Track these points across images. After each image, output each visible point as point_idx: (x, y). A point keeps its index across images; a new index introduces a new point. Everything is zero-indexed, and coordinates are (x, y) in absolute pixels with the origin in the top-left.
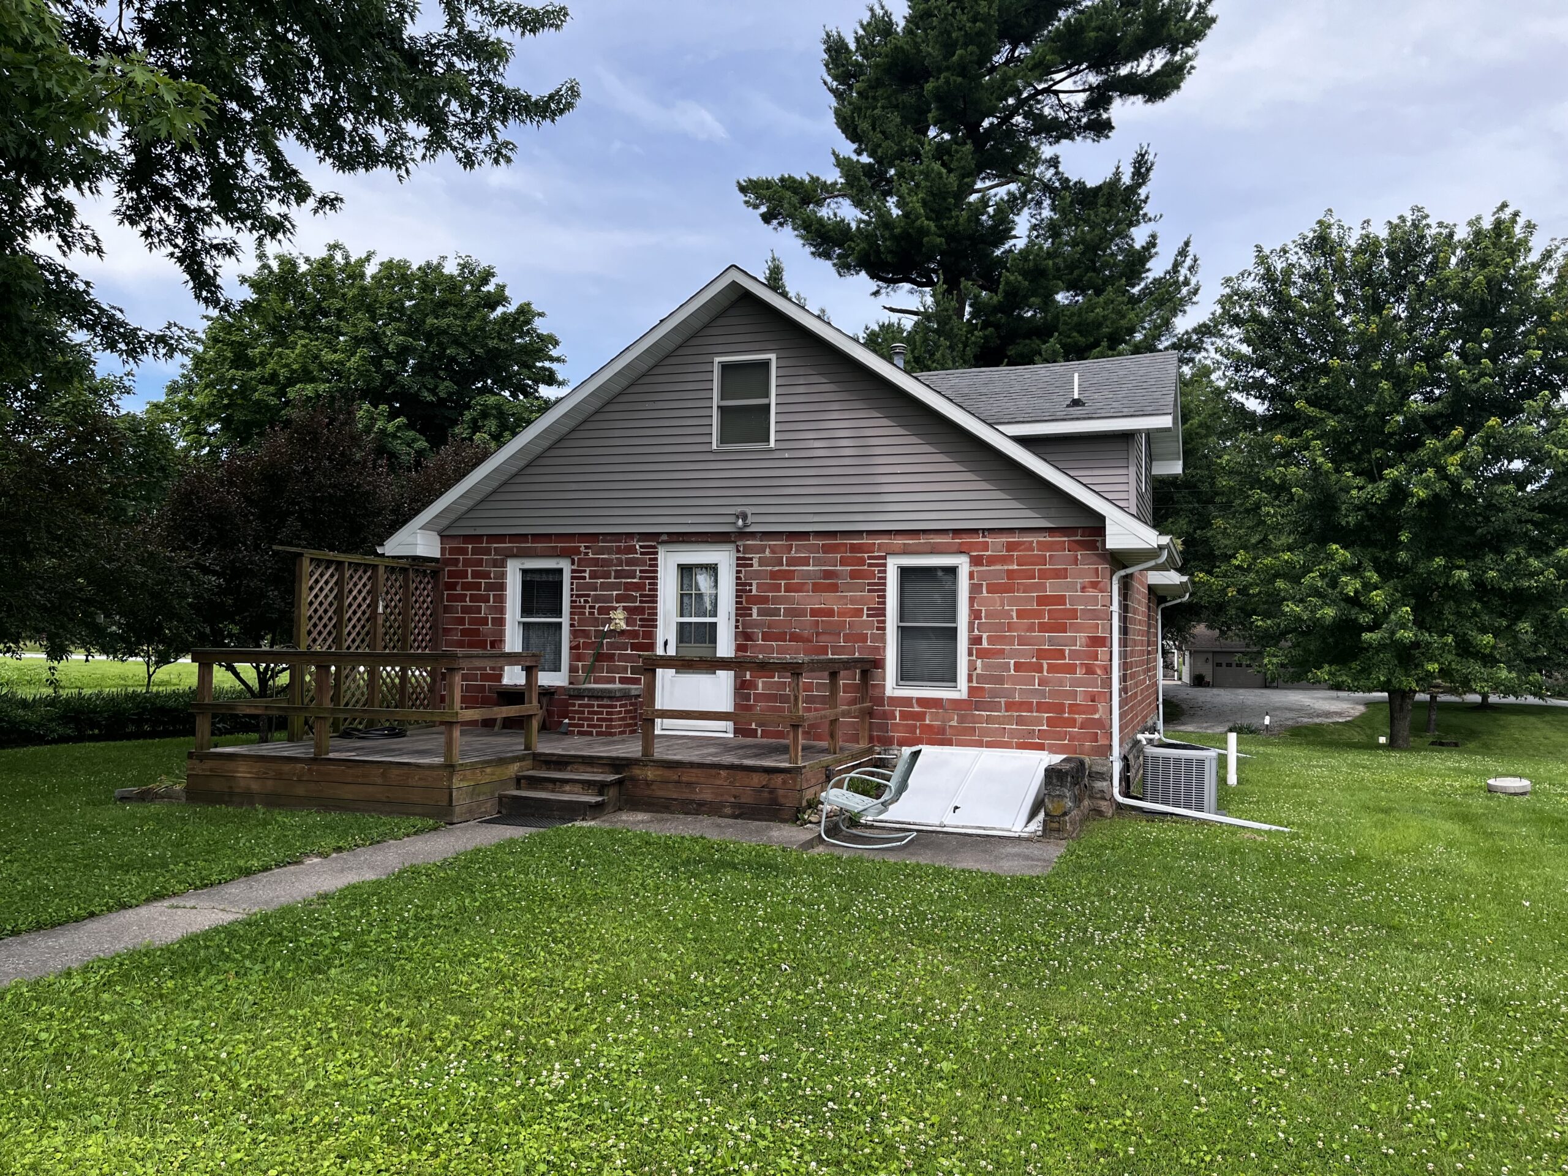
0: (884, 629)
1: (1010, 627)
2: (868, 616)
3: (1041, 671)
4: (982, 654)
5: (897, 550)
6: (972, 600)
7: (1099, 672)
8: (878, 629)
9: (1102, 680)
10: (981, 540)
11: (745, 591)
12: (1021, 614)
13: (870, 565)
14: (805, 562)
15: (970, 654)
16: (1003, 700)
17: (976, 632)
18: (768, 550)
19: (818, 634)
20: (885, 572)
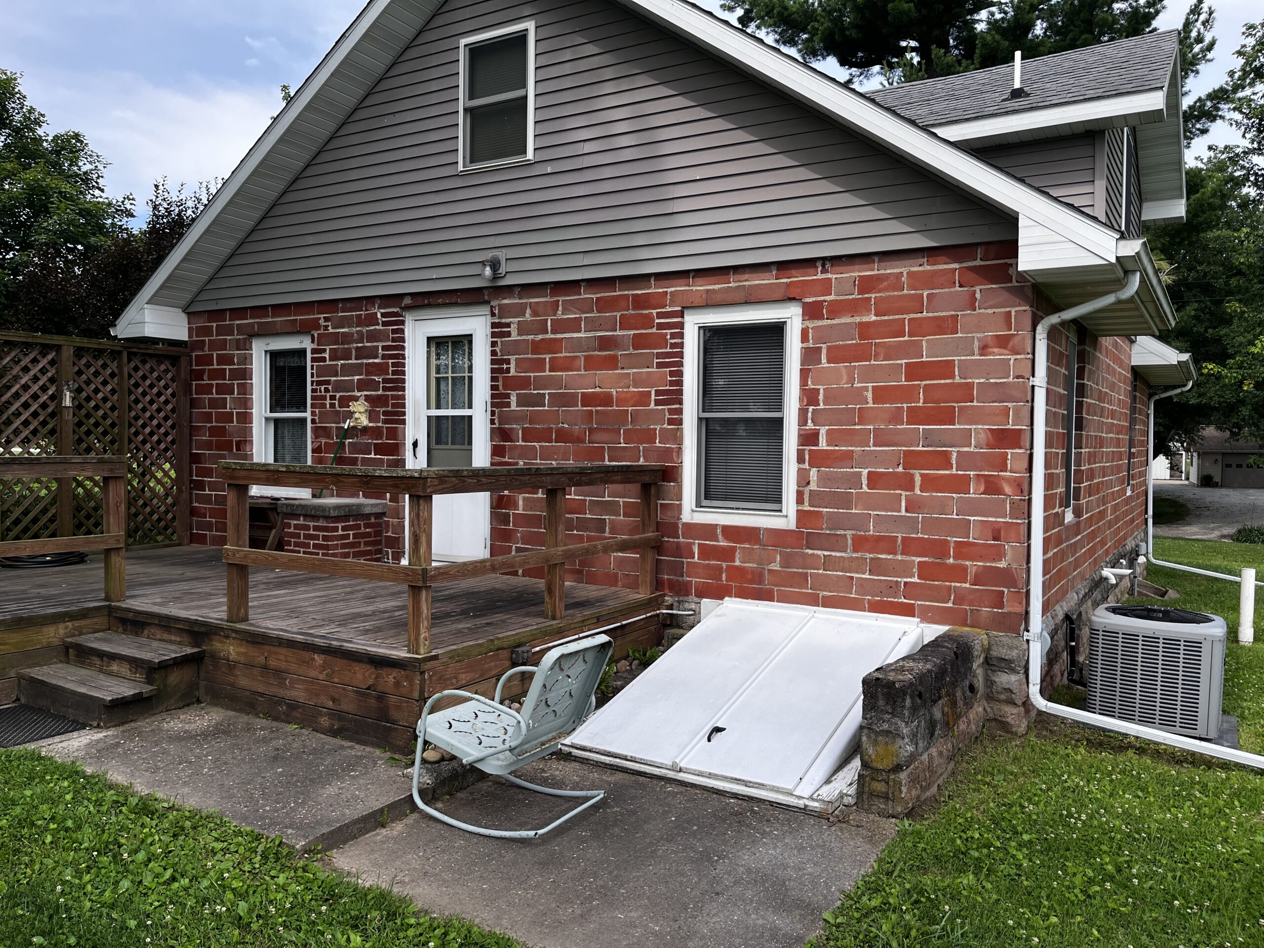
0: (680, 422)
1: (863, 416)
2: (657, 403)
3: (911, 488)
4: (819, 459)
5: (698, 301)
6: (804, 374)
7: (1008, 489)
8: (670, 422)
9: (1012, 503)
10: (820, 276)
11: (500, 371)
12: (880, 395)
13: (661, 326)
14: (574, 325)
15: (800, 459)
16: (849, 533)
17: (810, 425)
18: (528, 311)
19: (591, 430)
20: (681, 335)
